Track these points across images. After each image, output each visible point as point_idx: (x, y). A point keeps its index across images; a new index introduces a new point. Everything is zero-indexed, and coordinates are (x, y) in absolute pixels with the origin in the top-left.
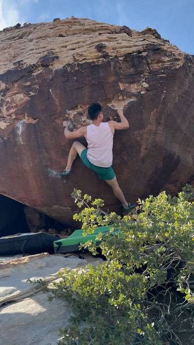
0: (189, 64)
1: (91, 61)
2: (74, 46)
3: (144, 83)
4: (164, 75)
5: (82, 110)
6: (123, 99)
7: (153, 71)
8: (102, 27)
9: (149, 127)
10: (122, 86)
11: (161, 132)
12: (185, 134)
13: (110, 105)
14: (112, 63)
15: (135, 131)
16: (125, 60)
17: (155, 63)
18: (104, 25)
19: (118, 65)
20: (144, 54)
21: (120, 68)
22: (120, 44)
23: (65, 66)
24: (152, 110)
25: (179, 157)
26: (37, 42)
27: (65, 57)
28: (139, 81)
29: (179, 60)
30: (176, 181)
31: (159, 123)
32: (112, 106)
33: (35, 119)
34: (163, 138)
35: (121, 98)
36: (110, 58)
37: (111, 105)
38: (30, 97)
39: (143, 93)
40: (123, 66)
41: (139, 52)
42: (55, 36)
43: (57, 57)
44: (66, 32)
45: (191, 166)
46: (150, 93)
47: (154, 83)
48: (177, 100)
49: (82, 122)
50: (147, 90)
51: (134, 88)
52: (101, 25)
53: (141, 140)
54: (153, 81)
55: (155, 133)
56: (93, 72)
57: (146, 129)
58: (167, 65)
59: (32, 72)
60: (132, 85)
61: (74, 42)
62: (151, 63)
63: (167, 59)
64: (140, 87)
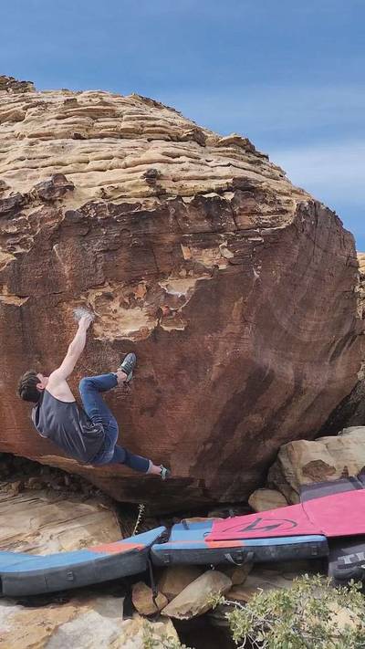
0: (303, 220)
1: (133, 201)
2: (103, 164)
3: (226, 250)
4: (260, 239)
5: (112, 290)
6: (188, 276)
7: (242, 228)
8: (154, 126)
9: (229, 328)
10: (186, 253)
11: (248, 337)
12: (286, 332)
13: (162, 285)
14: (172, 211)
15: (205, 334)
16: (194, 205)
17: (246, 214)
18: (157, 123)
19: (182, 212)
20: (229, 196)
21: (186, 219)
22: (187, 170)
23: (85, 206)
24: (237, 300)
25: (273, 372)
26: (32, 144)
27: (84, 187)
28: (217, 245)
29: (287, 212)
30: (265, 408)
31: (245, 322)
32: (167, 286)
33: (20, 297)
34: (251, 345)
35: (183, 273)
36: (170, 199)
37: (164, 284)
38: (15, 255)
39: (222, 267)
40: (191, 215)
41: (220, 191)
42: (66, 136)
43: (72, 188)
44: (87, 130)
45: (290, 382)
46: (236, 269)
47: (242, 250)
48: (278, 281)
49: (109, 311)
50: (230, 263)
51: (207, 258)
52: (152, 123)
53: (214, 351)
54: (241, 248)
55: (239, 338)
56: (136, 223)
57: (225, 332)
58: (266, 219)
59: (21, 208)
60: (204, 251)
61: (103, 155)
62: (240, 214)
63: (267, 209)
64: (218, 257)
